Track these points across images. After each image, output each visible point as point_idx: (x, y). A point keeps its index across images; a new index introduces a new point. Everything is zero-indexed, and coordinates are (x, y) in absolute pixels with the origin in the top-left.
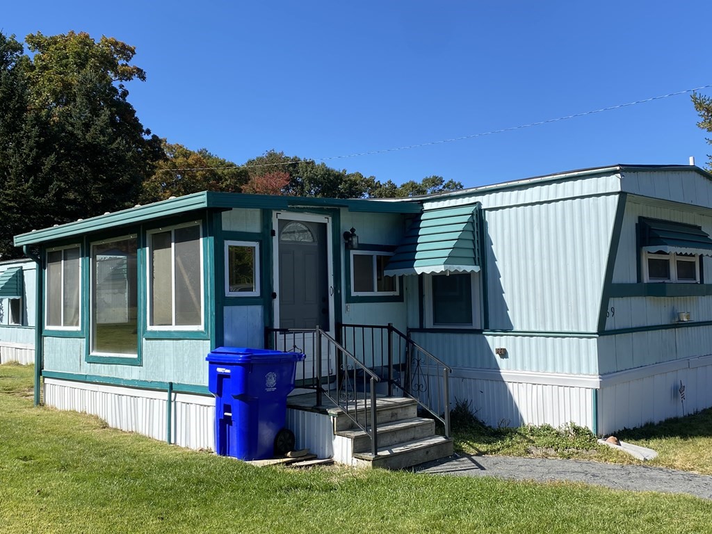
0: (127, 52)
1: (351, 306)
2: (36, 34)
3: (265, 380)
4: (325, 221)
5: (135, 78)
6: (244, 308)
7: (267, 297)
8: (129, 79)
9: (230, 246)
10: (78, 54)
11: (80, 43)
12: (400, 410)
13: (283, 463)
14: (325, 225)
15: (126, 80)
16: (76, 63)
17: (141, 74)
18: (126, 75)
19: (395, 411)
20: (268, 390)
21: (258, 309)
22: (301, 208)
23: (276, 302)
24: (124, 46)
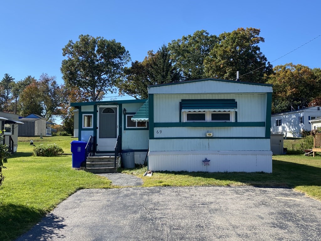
1: (126, 131)
3: (77, 149)
6: (88, 131)
7: (95, 128)
10: (232, 38)
12: (111, 160)
14: (116, 108)
17: (262, 39)
19: (109, 159)
20: (78, 151)
21: (92, 132)
23: (98, 130)
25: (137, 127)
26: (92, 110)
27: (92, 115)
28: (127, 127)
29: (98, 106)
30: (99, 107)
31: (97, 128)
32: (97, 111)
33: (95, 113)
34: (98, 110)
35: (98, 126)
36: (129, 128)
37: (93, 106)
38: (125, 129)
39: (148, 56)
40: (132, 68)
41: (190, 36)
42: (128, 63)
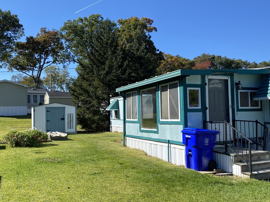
0: (150, 22)
1: (239, 113)
2: (120, 19)
3: (204, 141)
4: (227, 78)
5: (154, 31)
6: (195, 113)
7: (204, 109)
8: (151, 31)
9: (189, 90)
10: (134, 25)
11: (135, 20)
12: (262, 156)
13: (212, 173)
14: (227, 80)
15: (150, 32)
16: (133, 28)
17: (155, 29)
18: (150, 30)
19: (260, 156)
20: (205, 145)
21: (200, 114)
22: (217, 74)
23: (208, 111)
24: (149, 20)
25: (250, 108)
26: (199, 83)
27: (199, 89)
28: (240, 108)
29: (206, 76)
30: (209, 78)
31: (207, 108)
32: (206, 84)
33: (202, 86)
34: (207, 82)
35: (207, 106)
36: (242, 109)
37: (199, 77)
38: (239, 110)
39: (40, 33)
40: (27, 43)
41: (86, 19)
42: (21, 38)
